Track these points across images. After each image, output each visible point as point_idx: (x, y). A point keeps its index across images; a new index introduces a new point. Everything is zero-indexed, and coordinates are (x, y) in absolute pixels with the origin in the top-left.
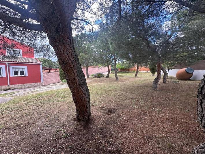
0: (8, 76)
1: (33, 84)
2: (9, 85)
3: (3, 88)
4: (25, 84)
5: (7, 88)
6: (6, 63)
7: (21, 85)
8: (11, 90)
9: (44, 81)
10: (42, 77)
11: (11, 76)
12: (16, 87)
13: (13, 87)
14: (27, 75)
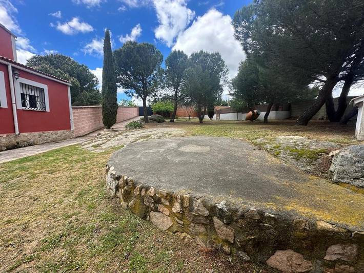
0: (14, 105)
1: (60, 132)
2: (17, 132)
3: (4, 141)
4: (46, 133)
5: (14, 141)
6: (7, 66)
7: (40, 136)
8: (22, 147)
9: (75, 126)
10: (72, 117)
11: (18, 108)
12: (32, 140)
13: (26, 139)
14: (48, 110)
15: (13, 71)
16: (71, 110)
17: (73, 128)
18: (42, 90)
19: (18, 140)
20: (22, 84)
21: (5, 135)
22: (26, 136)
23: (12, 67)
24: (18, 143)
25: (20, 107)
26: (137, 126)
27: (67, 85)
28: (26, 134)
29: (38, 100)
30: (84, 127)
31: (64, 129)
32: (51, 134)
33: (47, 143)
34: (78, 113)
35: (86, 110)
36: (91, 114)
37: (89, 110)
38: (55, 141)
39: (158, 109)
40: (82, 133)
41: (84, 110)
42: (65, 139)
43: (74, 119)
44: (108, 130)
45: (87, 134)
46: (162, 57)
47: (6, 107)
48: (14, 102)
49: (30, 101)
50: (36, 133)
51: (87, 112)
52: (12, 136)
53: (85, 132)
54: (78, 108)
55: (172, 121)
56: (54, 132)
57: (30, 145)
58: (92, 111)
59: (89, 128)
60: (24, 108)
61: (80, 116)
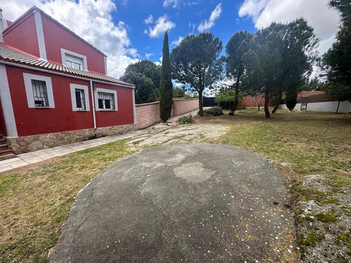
0: (94, 109)
1: (125, 126)
2: (95, 128)
3: (87, 133)
4: (115, 127)
5: (93, 134)
6: (89, 81)
7: (110, 129)
8: (98, 138)
9: (138, 120)
10: (135, 114)
11: (96, 110)
12: (104, 133)
13: (100, 132)
14: (117, 109)
15: (93, 84)
16: (134, 107)
17: (136, 122)
18: (113, 95)
19: (96, 133)
20: (99, 93)
21: (88, 130)
22: (101, 130)
23: (93, 82)
24: (96, 135)
25: (98, 109)
26: (186, 121)
27: (132, 88)
28: (101, 128)
29: (111, 103)
30: (146, 121)
31: (128, 124)
32: (118, 128)
33: (116, 134)
34: (140, 109)
35: (148, 107)
36: (152, 110)
37: (151, 106)
38: (121, 133)
39: (220, 100)
40: (143, 125)
41: (145, 107)
42: (129, 131)
43: (137, 115)
44: (163, 124)
45: (148, 127)
46: (221, 43)
47: (89, 110)
48: (93, 106)
49: (106, 105)
50: (108, 128)
51: (149, 108)
52: (92, 130)
53: (145, 126)
54: (141, 105)
55: (231, 114)
56: (121, 126)
57: (103, 136)
58: (153, 107)
59: (150, 122)
60: (100, 109)
61: (142, 112)
